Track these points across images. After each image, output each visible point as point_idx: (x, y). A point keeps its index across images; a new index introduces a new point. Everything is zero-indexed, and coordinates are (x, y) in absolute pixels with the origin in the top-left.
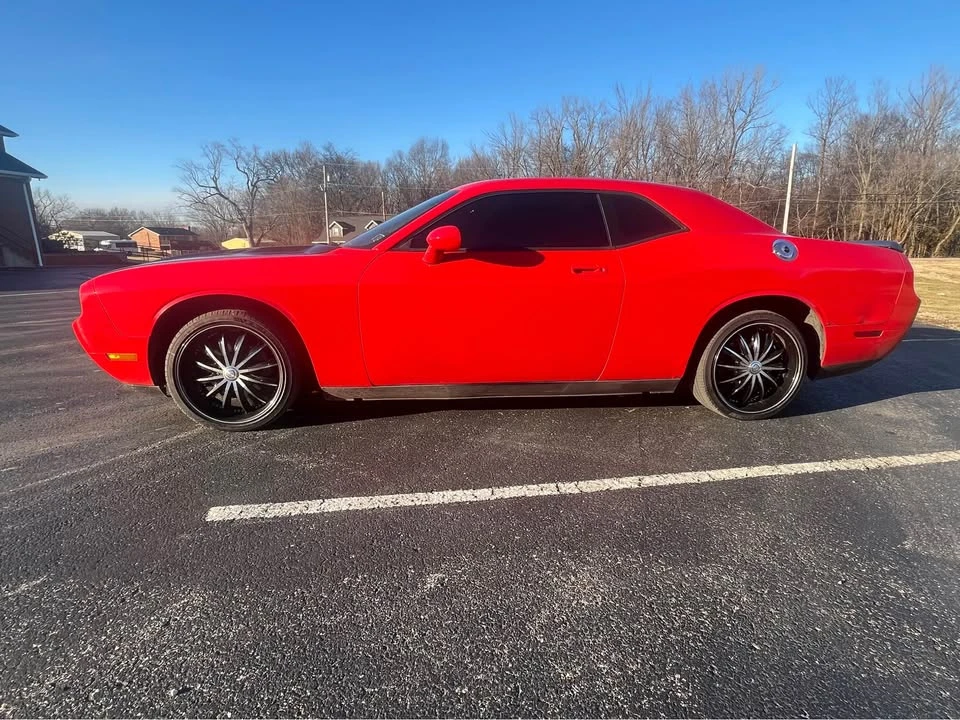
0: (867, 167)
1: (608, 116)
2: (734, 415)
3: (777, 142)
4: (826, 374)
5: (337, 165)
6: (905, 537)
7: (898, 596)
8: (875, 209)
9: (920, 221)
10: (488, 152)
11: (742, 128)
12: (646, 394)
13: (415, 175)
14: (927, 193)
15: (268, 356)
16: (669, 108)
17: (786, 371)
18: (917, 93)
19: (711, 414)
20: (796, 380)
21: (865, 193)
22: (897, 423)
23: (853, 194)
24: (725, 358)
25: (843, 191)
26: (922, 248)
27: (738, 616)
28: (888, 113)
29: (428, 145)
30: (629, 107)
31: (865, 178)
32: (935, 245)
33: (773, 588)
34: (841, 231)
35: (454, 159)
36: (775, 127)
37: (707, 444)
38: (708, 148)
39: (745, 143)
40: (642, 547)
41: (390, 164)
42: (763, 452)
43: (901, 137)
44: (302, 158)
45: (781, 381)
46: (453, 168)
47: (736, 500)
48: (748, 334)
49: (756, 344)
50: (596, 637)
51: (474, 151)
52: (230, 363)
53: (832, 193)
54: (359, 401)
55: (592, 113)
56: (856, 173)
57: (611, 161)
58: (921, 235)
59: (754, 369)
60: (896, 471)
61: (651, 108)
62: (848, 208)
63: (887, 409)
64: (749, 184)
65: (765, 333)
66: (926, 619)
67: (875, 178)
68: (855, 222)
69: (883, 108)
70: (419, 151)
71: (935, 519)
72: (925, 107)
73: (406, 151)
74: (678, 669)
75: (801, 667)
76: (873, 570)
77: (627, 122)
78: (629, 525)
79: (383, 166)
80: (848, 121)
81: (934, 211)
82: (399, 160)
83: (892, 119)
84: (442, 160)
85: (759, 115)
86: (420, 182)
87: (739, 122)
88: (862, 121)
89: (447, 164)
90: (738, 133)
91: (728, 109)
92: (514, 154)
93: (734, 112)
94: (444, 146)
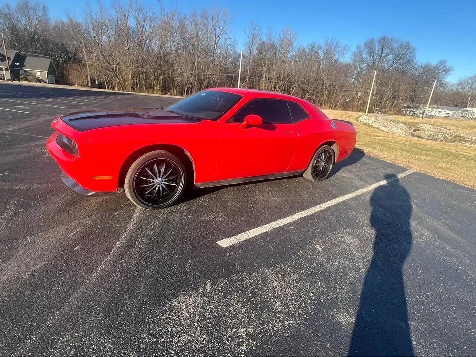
0: (265, 64)
1: (155, 16)
2: (317, 180)
3: (233, 46)
8: (268, 84)
9: (282, 90)
10: (80, 19)
11: (219, 36)
13: (22, 22)
14: (284, 79)
15: (173, 171)
17: (328, 165)
18: (282, 36)
19: (309, 181)
21: (264, 76)
23: (261, 76)
24: (317, 162)
25: (257, 73)
28: (271, 42)
29: (32, 4)
30: (166, 13)
31: (265, 71)
35: (54, 18)
36: (232, 40)
39: (220, 44)
43: (275, 53)
45: (327, 168)
47: (347, 208)
48: (322, 154)
49: (323, 157)
51: (69, 17)
52: (159, 177)
53: (253, 74)
56: (261, 65)
59: (322, 164)
61: (177, 16)
62: (259, 81)
64: (222, 64)
65: (325, 152)
67: (268, 70)
69: (270, 40)
72: (284, 43)
73: (13, 6)
77: (165, 21)
80: (258, 43)
82: (8, 11)
83: (273, 46)
84: (43, 17)
85: (226, 32)
86: (26, 29)
87: (217, 34)
88: (263, 44)
89: (47, 21)
90: (217, 39)
91: (213, 26)
92: (101, 26)
93: (215, 28)
94: (44, 8)
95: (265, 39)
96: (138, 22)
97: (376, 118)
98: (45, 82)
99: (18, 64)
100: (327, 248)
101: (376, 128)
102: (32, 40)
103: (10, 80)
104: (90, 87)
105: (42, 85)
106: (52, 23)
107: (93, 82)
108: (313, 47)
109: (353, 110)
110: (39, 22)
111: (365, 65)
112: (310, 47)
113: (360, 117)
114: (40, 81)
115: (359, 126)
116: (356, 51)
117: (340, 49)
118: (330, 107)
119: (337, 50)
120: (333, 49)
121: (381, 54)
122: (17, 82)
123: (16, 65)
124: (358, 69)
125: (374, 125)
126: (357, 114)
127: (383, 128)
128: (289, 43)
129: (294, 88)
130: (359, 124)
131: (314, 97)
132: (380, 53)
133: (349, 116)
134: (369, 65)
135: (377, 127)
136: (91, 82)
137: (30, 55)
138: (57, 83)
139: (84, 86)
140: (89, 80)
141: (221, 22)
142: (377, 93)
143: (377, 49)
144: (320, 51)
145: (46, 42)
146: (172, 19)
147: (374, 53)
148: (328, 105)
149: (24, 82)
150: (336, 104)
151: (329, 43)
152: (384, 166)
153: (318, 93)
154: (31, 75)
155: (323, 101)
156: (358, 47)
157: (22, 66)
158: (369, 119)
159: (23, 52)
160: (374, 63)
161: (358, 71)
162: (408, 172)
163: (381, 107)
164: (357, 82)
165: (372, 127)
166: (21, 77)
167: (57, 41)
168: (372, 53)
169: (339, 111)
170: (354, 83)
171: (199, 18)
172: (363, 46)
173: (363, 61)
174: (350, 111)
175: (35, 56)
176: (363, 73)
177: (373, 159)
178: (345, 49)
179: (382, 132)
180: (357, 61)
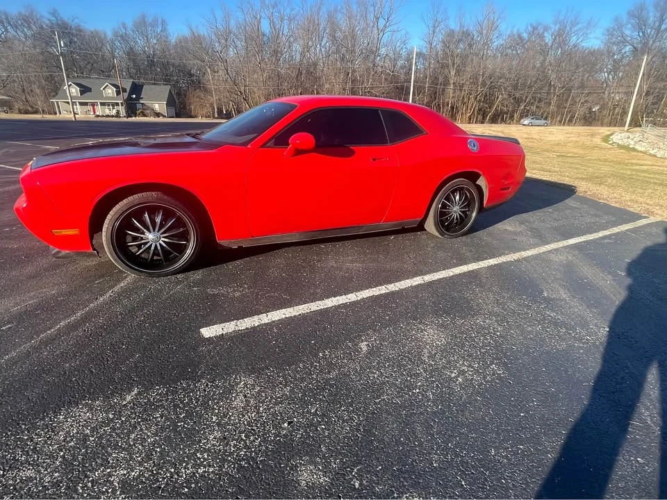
0: (454, 64)
1: (294, 12)
2: (446, 236)
3: (404, 43)
4: (486, 210)
5: (65, 30)
6: (542, 291)
7: (551, 317)
8: (458, 93)
9: (480, 101)
10: (203, 31)
11: (383, 30)
12: (403, 228)
13: (140, 44)
14: (484, 84)
15: (179, 223)
16: (336, 10)
17: (468, 211)
18: (480, 18)
19: (433, 236)
20: (474, 215)
21: (452, 82)
22: (515, 233)
23: (446, 83)
24: (444, 206)
25: (441, 79)
26: (480, 117)
27: (501, 336)
28: (465, 30)
29: (149, 20)
30: (309, 6)
31: (453, 73)
32: (487, 116)
33: (508, 322)
34: (439, 105)
36: (403, 32)
37: (441, 254)
38: (363, 42)
39: (385, 41)
40: (445, 312)
41: (116, 34)
42: (467, 256)
43: (470, 46)
44: (27, 20)
45: (466, 216)
46: (173, 41)
47: (471, 283)
48: (453, 192)
49: (457, 198)
50: (453, 356)
51: (191, 30)
52: (154, 231)
53: (435, 80)
54: (240, 248)
55: (282, 8)
56: (448, 66)
57: (297, 47)
58: (480, 110)
59: (456, 210)
60: (526, 259)
61: (324, 10)
62: (444, 90)
63: (508, 226)
64: (388, 71)
65: (461, 190)
66: (563, 324)
67: (458, 72)
68: (446, 100)
69: (462, 26)
70: (141, 24)
71: (550, 281)
72: (484, 28)
73: (130, 24)
74: (492, 363)
75: (534, 352)
76: (539, 307)
77: (308, 18)
78: (434, 303)
79: (110, 35)
80: (443, 33)
81: (486, 94)
82: (124, 31)
83: (467, 34)
84: (162, 34)
85: (393, 23)
86: (145, 52)
87: (381, 26)
88: (451, 34)
89: (167, 38)
90: (381, 34)
91: (374, 16)
92: (226, 36)
93: (378, 19)
94: (163, 22)
95: (454, 25)
96: (272, 24)
97: (643, 135)
98: (164, 116)
99: (134, 96)
100: (378, 348)
101: (641, 152)
102: (152, 64)
103: (125, 117)
104: (217, 118)
105: (160, 119)
106: (173, 40)
107: (220, 111)
108: (535, 28)
109: (602, 125)
110: (158, 40)
111: (628, 48)
112: (530, 28)
113: (612, 134)
114: (158, 115)
115: (609, 149)
116: (612, 26)
117: (579, 26)
118: (560, 122)
119: (576, 28)
120: (568, 28)
121: (660, 26)
122: (133, 119)
123: (132, 98)
124: (616, 57)
125: (637, 147)
126: (609, 131)
127: (655, 151)
128: (493, 27)
129: (500, 96)
130: (610, 146)
131: (534, 108)
132: (657, 24)
133: (593, 135)
134: (635, 48)
135: (643, 149)
136: (218, 112)
137: (149, 84)
138: (178, 116)
139: (209, 117)
140: (216, 110)
141: (387, 10)
142: (647, 94)
143: (652, 19)
144: (546, 34)
145: (165, 66)
146: (318, 14)
147: (645, 25)
148: (558, 119)
149: (141, 118)
150: (572, 117)
151: (561, 18)
152: (599, 213)
153: (540, 100)
154: (148, 108)
155: (548, 113)
156: (616, 19)
157: (138, 98)
158: (629, 138)
159: (142, 81)
160: (645, 44)
161: (615, 61)
162: (643, 222)
163: (656, 115)
164: (613, 78)
165: (634, 150)
166: (138, 112)
167: (177, 62)
168: (641, 25)
169: (576, 128)
170: (606, 81)
171: (354, 7)
172: (625, 17)
173: (624, 42)
174: (597, 126)
175: (155, 84)
176: (625, 61)
177: (585, 200)
178: (590, 25)
179: (650, 158)
180: (614, 43)
